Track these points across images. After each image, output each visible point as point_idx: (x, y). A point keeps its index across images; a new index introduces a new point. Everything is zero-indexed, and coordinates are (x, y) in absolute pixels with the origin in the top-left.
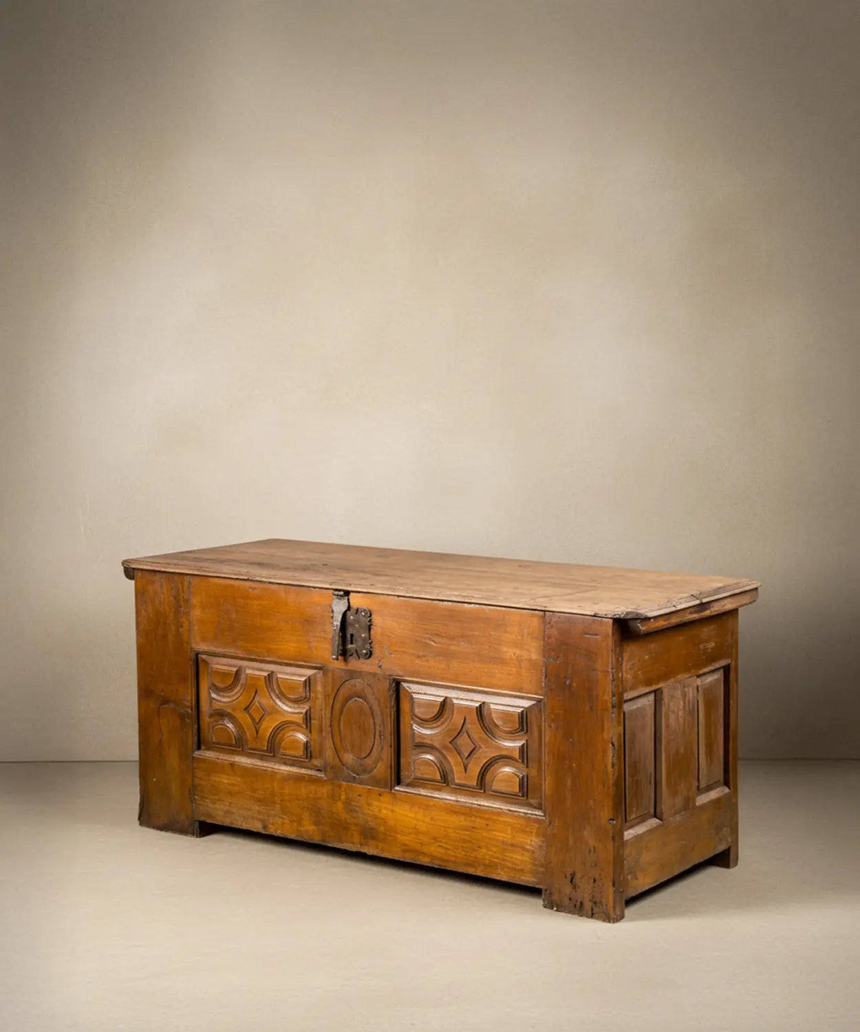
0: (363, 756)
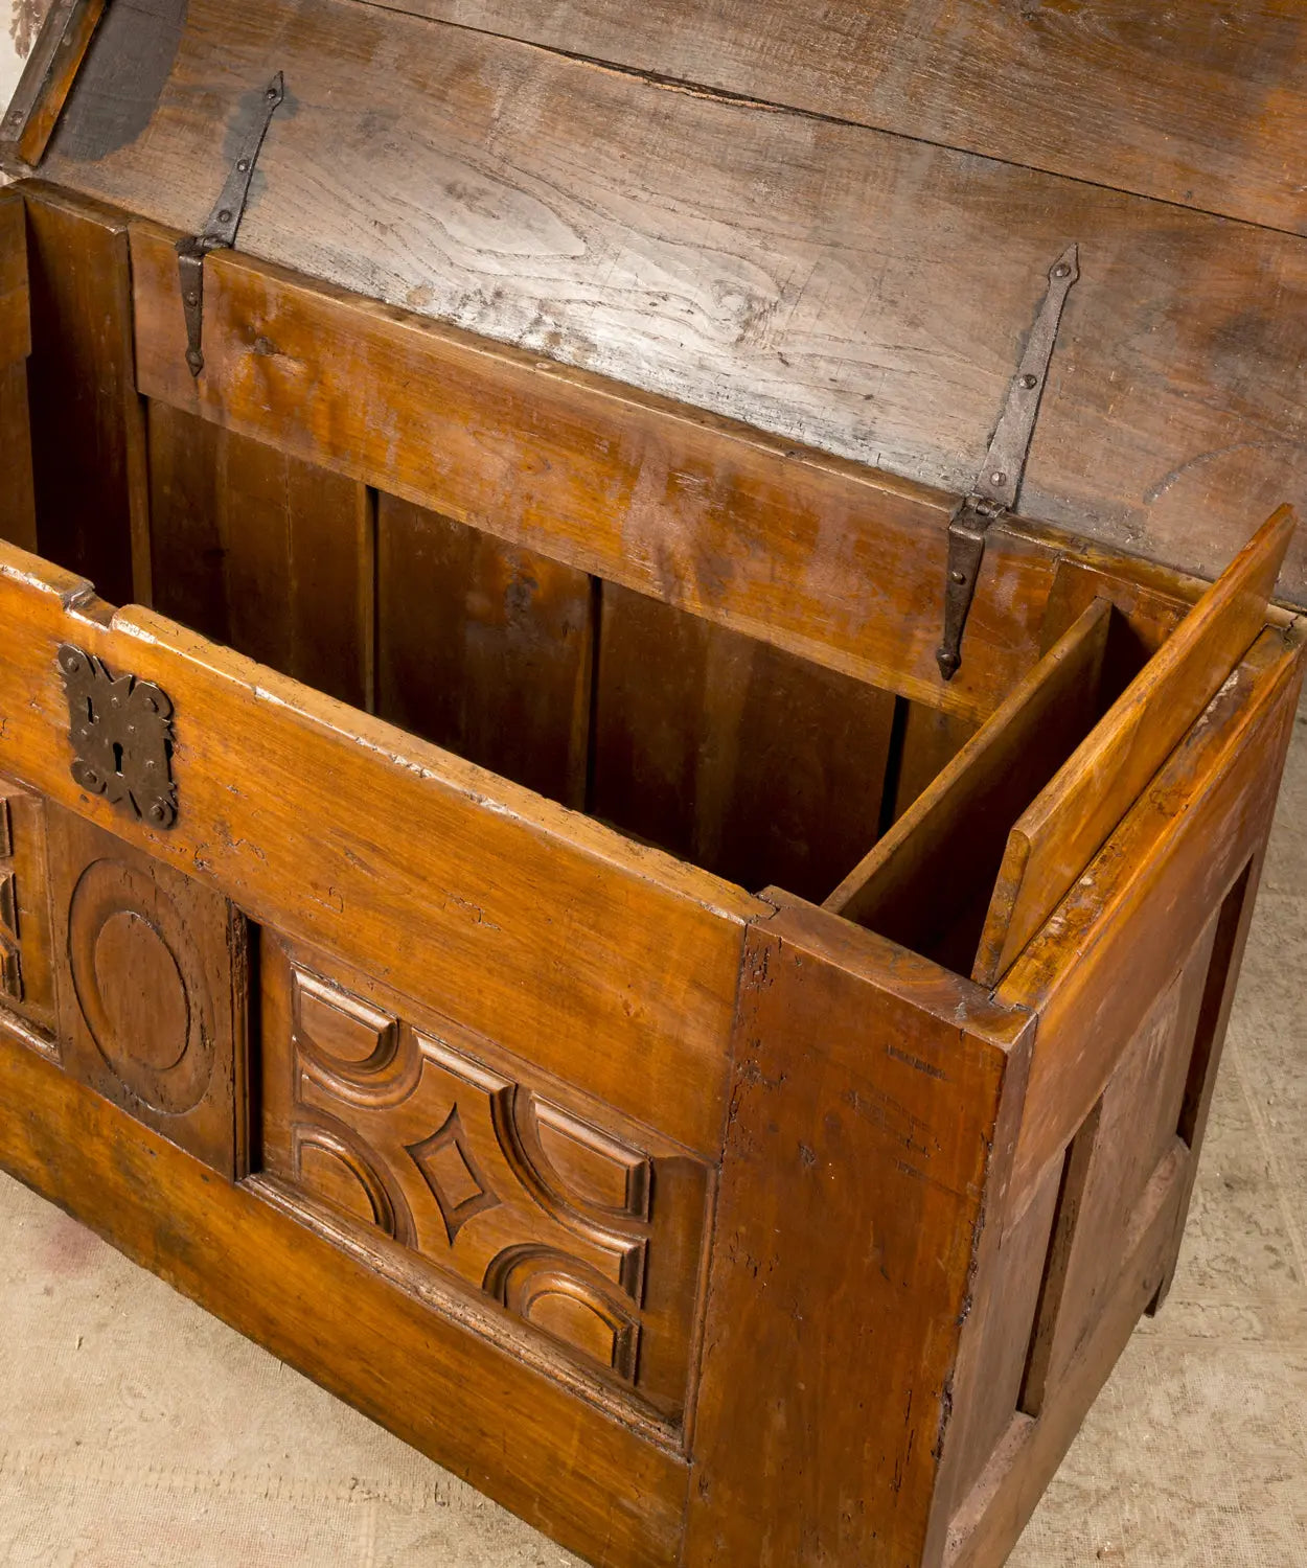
0: (158, 1063)
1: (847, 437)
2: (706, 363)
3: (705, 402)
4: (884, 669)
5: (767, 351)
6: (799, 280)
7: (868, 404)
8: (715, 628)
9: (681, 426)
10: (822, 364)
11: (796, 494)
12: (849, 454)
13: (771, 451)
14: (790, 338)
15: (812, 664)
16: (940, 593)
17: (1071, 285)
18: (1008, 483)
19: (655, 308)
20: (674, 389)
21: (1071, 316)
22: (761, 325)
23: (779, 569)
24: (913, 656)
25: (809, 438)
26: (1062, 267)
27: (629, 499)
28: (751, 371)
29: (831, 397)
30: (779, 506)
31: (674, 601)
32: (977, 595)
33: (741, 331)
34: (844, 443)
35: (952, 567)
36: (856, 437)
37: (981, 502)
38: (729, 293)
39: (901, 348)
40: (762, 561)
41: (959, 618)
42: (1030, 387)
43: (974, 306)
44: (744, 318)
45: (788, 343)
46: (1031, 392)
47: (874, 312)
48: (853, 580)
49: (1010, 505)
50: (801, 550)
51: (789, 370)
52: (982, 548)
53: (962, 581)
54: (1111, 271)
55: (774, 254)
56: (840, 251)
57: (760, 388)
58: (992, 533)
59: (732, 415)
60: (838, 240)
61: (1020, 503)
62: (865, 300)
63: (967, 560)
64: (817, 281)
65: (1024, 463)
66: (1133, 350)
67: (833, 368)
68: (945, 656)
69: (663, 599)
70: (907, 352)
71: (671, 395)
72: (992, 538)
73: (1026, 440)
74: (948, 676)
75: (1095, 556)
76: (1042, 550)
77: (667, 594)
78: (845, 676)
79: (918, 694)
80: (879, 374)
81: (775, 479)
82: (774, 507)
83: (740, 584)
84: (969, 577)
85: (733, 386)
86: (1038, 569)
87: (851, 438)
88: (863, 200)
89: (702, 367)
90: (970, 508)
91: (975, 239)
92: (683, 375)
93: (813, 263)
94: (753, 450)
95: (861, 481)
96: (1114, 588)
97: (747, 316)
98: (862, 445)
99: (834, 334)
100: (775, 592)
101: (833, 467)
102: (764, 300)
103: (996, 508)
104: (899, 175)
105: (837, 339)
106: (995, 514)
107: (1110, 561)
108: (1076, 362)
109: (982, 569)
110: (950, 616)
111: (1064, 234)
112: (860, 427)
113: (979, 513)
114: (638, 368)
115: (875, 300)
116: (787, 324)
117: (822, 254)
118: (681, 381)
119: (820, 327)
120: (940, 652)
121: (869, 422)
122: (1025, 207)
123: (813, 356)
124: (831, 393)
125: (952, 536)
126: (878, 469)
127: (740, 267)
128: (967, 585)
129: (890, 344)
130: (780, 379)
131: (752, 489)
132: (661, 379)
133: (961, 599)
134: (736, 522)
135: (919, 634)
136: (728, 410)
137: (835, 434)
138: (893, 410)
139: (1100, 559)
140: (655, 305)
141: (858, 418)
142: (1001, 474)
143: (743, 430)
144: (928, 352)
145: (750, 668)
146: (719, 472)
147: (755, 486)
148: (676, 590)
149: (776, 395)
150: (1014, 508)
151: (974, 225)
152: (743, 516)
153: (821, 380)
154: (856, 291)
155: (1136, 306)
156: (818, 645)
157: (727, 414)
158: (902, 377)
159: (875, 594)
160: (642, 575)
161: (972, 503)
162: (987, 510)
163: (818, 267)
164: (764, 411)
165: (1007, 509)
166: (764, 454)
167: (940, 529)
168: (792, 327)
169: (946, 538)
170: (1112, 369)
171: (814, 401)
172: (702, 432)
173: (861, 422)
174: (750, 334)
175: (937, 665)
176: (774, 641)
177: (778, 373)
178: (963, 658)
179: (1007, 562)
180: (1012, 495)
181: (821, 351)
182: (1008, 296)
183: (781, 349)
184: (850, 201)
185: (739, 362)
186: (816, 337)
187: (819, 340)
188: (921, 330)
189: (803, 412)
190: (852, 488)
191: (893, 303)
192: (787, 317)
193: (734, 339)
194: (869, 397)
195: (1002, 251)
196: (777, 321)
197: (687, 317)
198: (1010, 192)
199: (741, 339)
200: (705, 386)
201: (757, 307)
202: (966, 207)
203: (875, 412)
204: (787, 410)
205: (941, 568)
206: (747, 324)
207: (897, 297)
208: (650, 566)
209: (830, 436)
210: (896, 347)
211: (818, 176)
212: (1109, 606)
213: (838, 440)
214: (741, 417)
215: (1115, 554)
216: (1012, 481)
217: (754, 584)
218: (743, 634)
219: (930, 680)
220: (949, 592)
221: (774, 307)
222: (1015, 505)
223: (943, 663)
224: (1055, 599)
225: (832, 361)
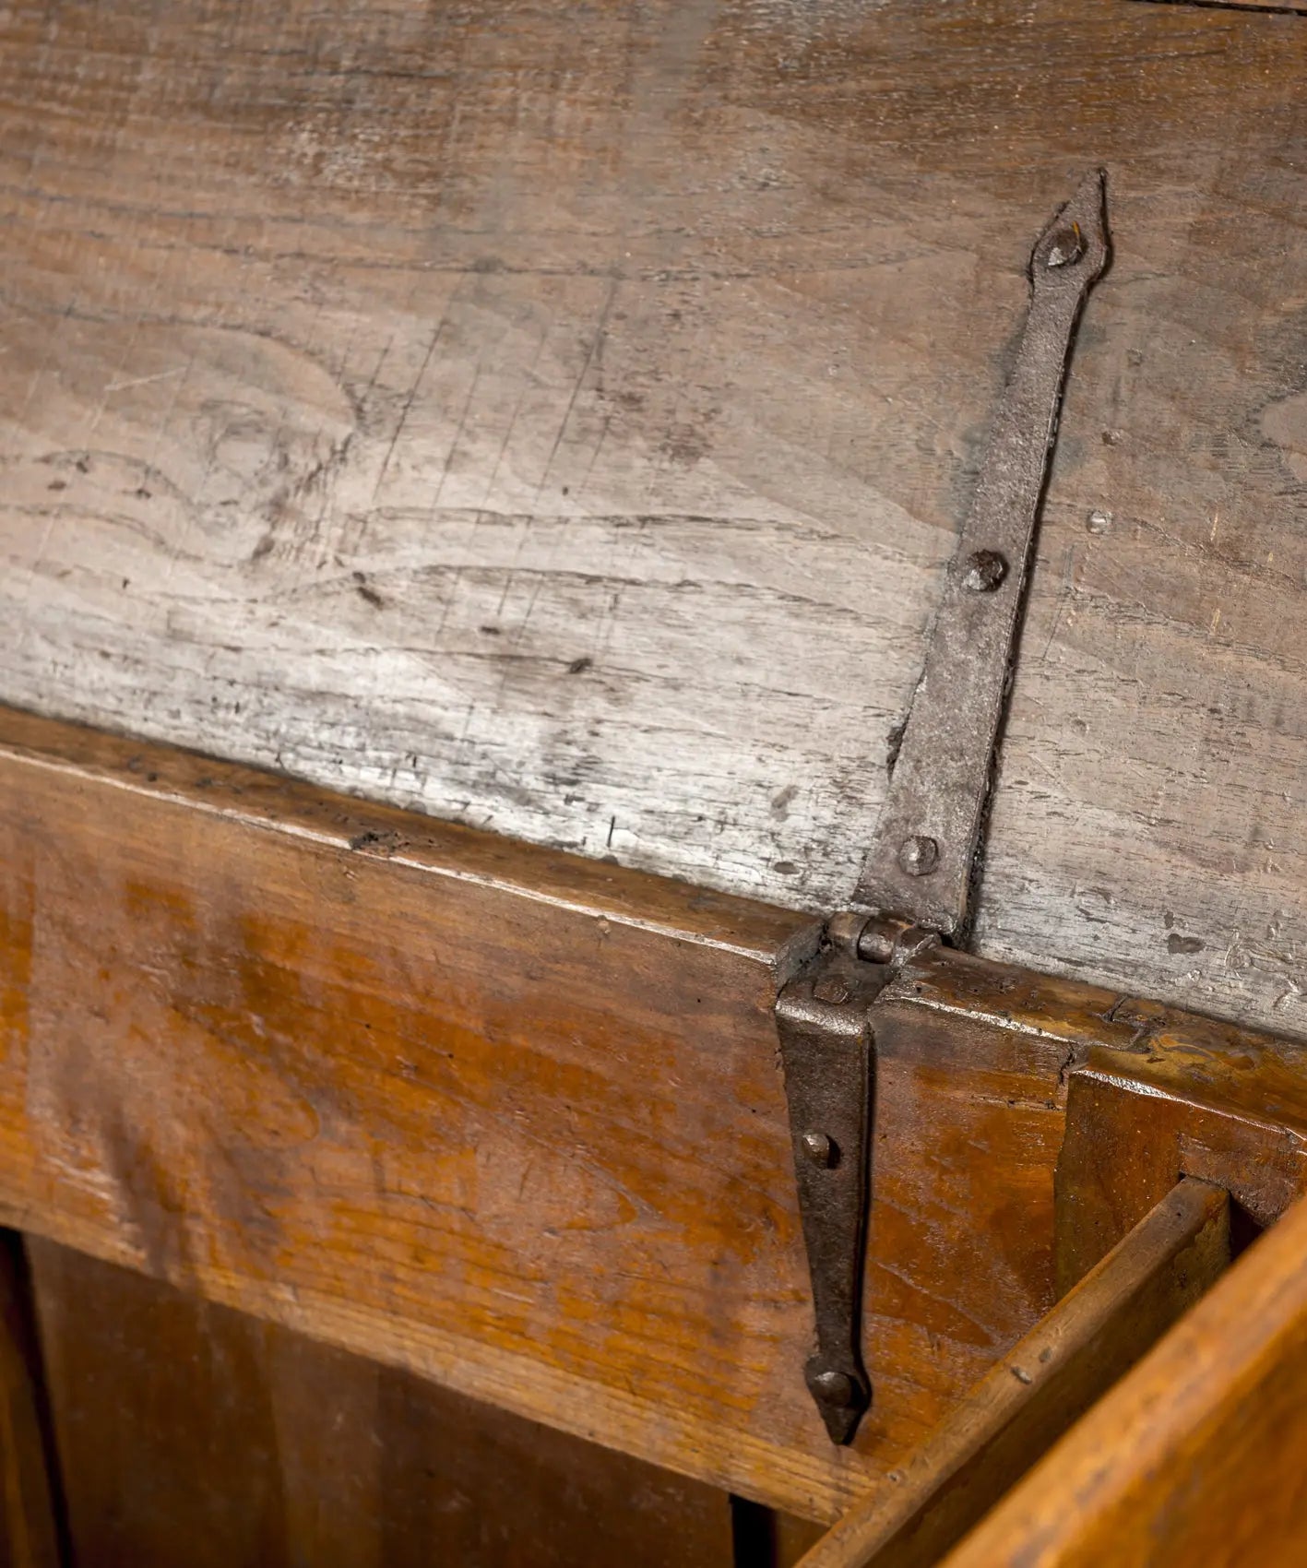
1: (532, 782)
2: (182, 623)
3: (187, 729)
4: (687, 1421)
5: (330, 572)
6: (398, 376)
7: (579, 685)
8: (281, 1336)
9: (98, 794)
10: (464, 588)
11: (394, 953)
12: (531, 827)
13: (314, 836)
14: (382, 529)
15: (513, 1421)
16: (785, 1196)
17: (1091, 285)
18: (944, 864)
19: (61, 497)
20: (110, 702)
21: (1093, 373)
22: (310, 506)
23: (391, 1165)
24: (748, 1383)
25: (439, 796)
26: (1063, 239)
27: (24, 1008)
28: (293, 631)
29: (486, 676)
30: (358, 987)
31: (174, 1276)
32: (880, 1197)
33: (264, 528)
34: (523, 798)
35: (801, 1118)
36: (554, 780)
37: (869, 924)
38: (233, 431)
39: (656, 520)
40: (349, 1145)
41: (844, 1264)
42: (993, 585)
43: (836, 380)
44: (269, 493)
45: (377, 545)
46: (993, 600)
47: (586, 431)
48: (570, 1182)
49: (951, 927)
50: (430, 1106)
51: (380, 617)
52: (869, 1054)
53: (833, 1156)
54: (1197, 233)
55: (339, 315)
56: (495, 282)
57: (311, 674)
58: (887, 1012)
59: (249, 755)
60: (489, 252)
61: (983, 921)
62: (563, 402)
63: (835, 1098)
64: (441, 369)
65: (987, 804)
66: (1267, 445)
67: (491, 598)
68: (827, 1377)
69: (147, 1270)
70: (670, 530)
71: (104, 719)
72: (892, 1027)
73: (988, 737)
74: (845, 1435)
75: (1172, 1053)
76: (1024, 1049)
77: (156, 1257)
78: (595, 1447)
79: (778, 1489)
80: (602, 599)
81: (332, 913)
82: (347, 992)
83: (309, 1214)
84: (848, 1144)
85: (252, 678)
86: (1022, 1105)
87: (541, 786)
88: (551, 138)
89: (175, 636)
90: (841, 947)
91: (829, 196)
92: (130, 662)
93: (432, 323)
94: (274, 841)
95: (539, 896)
96: (1223, 1143)
97: (278, 481)
98: (569, 800)
99: (491, 505)
100: (393, 1227)
101: (471, 864)
102: (315, 440)
103: (907, 940)
104: (638, 57)
105: (495, 518)
106: (903, 955)
107: (1216, 1065)
108: (1112, 502)
109: (880, 1122)
110: (818, 1264)
111: (1069, 148)
112: (562, 749)
113: (864, 956)
114: (28, 658)
115: (587, 399)
116: (375, 496)
117: (456, 296)
118: (128, 679)
119: (457, 490)
120: (812, 1367)
121: (581, 735)
122: (962, 89)
123: (434, 570)
124: (483, 666)
125: (783, 1025)
126: (610, 862)
127: (257, 358)
128: (847, 1167)
129: (629, 513)
130: (362, 644)
131: (290, 950)
132: (83, 681)
133: (840, 1208)
134: (270, 1045)
135: (754, 1319)
136: (238, 742)
137: (501, 777)
138: (644, 692)
139: (1188, 1060)
140: (59, 486)
141: (558, 727)
142: (924, 842)
143: (256, 787)
144: (724, 523)
145: (375, 1440)
146: (206, 911)
147: (296, 939)
148: (173, 1240)
149: (356, 687)
150: (965, 937)
151: (829, 162)
152: (286, 1026)
153: (464, 635)
154: (538, 384)
155: (1269, 320)
156: (520, 1366)
157: (237, 754)
158: (664, 598)
159: (627, 1213)
160: (89, 1208)
161: (845, 933)
162: (885, 947)
163: (447, 334)
164: (325, 735)
165: (947, 941)
166: (298, 847)
167: (754, 1013)
168: (392, 500)
169: (771, 1036)
170: (1211, 507)
171: (446, 693)
172: (150, 805)
173: (562, 738)
174: (285, 534)
175: (812, 1405)
176: (416, 1364)
177: (356, 629)
178: (877, 1381)
179: (937, 1090)
180: (956, 902)
181: (458, 556)
182: (924, 340)
183: (362, 563)
184: (518, 148)
185: (262, 611)
186: (444, 518)
187: (450, 526)
188: (705, 464)
189: (418, 725)
190: (519, 918)
191: (632, 400)
192: (372, 479)
193: (247, 550)
194: (579, 666)
195: (904, 219)
196: (352, 490)
197: (137, 507)
198: (922, 56)
199: (265, 548)
200: (181, 684)
201: (303, 462)
202: (809, 113)
203: (600, 705)
204: (378, 725)
205: (775, 1127)
206: (278, 509)
207: (642, 383)
208: (100, 1183)
209: (488, 784)
210: (644, 521)
211: (439, 93)
212: (1224, 1196)
213: (506, 790)
214: (266, 758)
215: (1233, 1042)
216: (956, 860)
217: (341, 1210)
218: (342, 1349)
219: (801, 1443)
220: (805, 1192)
221: (341, 455)
222: (968, 925)
223: (824, 1398)
224: (1073, 1191)
225: (485, 577)
